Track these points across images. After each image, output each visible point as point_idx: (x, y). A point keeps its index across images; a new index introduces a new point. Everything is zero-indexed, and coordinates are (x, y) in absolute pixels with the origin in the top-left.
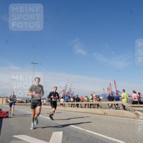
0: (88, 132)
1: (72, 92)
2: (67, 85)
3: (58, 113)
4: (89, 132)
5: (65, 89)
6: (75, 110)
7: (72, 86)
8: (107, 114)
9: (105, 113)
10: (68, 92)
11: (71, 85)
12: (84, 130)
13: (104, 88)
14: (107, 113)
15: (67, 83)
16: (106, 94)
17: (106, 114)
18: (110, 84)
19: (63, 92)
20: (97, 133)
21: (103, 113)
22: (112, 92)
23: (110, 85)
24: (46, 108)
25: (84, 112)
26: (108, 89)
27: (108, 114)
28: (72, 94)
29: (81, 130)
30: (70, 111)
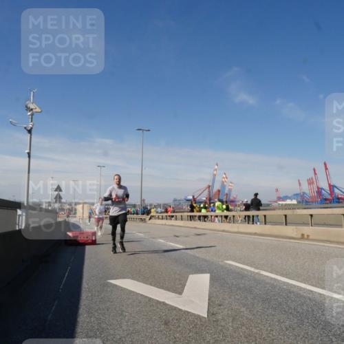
0: (265, 276)
1: (226, 191)
2: (215, 175)
3: (199, 235)
4: (267, 276)
5: (211, 184)
6: (236, 230)
7: (227, 178)
8: (308, 238)
9: (303, 235)
10: (219, 191)
11: (224, 176)
12: (257, 271)
13: (299, 181)
14: (308, 236)
15: (216, 170)
16: (304, 193)
17: (306, 237)
18: (314, 170)
19: (207, 190)
20: (286, 277)
21: (300, 236)
22: (318, 188)
23: (315, 174)
24: (173, 225)
25: (255, 234)
26: (310, 182)
27: (311, 237)
28: (227, 194)
29: (250, 271)
30: (223, 231)
